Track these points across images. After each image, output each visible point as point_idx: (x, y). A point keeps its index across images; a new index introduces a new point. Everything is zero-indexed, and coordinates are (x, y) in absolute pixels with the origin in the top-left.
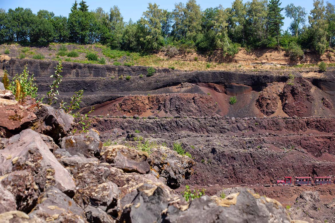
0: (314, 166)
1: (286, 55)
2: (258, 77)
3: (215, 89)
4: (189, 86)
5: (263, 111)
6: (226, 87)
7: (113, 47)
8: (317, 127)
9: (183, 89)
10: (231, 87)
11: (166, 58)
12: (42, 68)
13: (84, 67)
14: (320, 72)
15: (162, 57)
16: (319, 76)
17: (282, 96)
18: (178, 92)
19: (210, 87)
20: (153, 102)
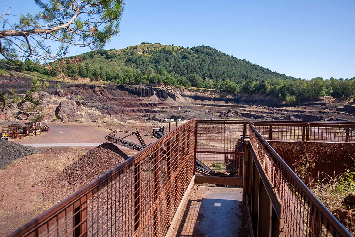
0: (123, 110)
1: (90, 79)
2: (92, 86)
3: (81, 88)
4: (76, 88)
5: (97, 95)
6: (84, 88)
7: (41, 74)
8: (115, 100)
9: (74, 88)
10: (86, 88)
11: (60, 78)
12: (28, 80)
13: (41, 80)
14: (104, 85)
15: (58, 78)
16: (104, 86)
17: (100, 91)
18: (73, 89)
19: (80, 88)
20: (69, 92)
